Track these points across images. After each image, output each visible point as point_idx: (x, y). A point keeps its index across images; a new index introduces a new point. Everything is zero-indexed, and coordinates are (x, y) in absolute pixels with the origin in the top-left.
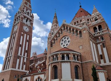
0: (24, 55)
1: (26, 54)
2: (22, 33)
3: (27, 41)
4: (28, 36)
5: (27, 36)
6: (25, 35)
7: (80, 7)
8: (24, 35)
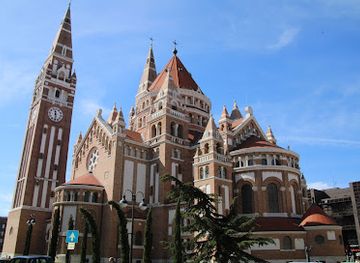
0: (51, 176)
1: (55, 174)
2: (46, 126)
3: (56, 142)
4: (60, 131)
5: (57, 132)
6: (53, 129)
7: (175, 52)
8: (50, 129)
